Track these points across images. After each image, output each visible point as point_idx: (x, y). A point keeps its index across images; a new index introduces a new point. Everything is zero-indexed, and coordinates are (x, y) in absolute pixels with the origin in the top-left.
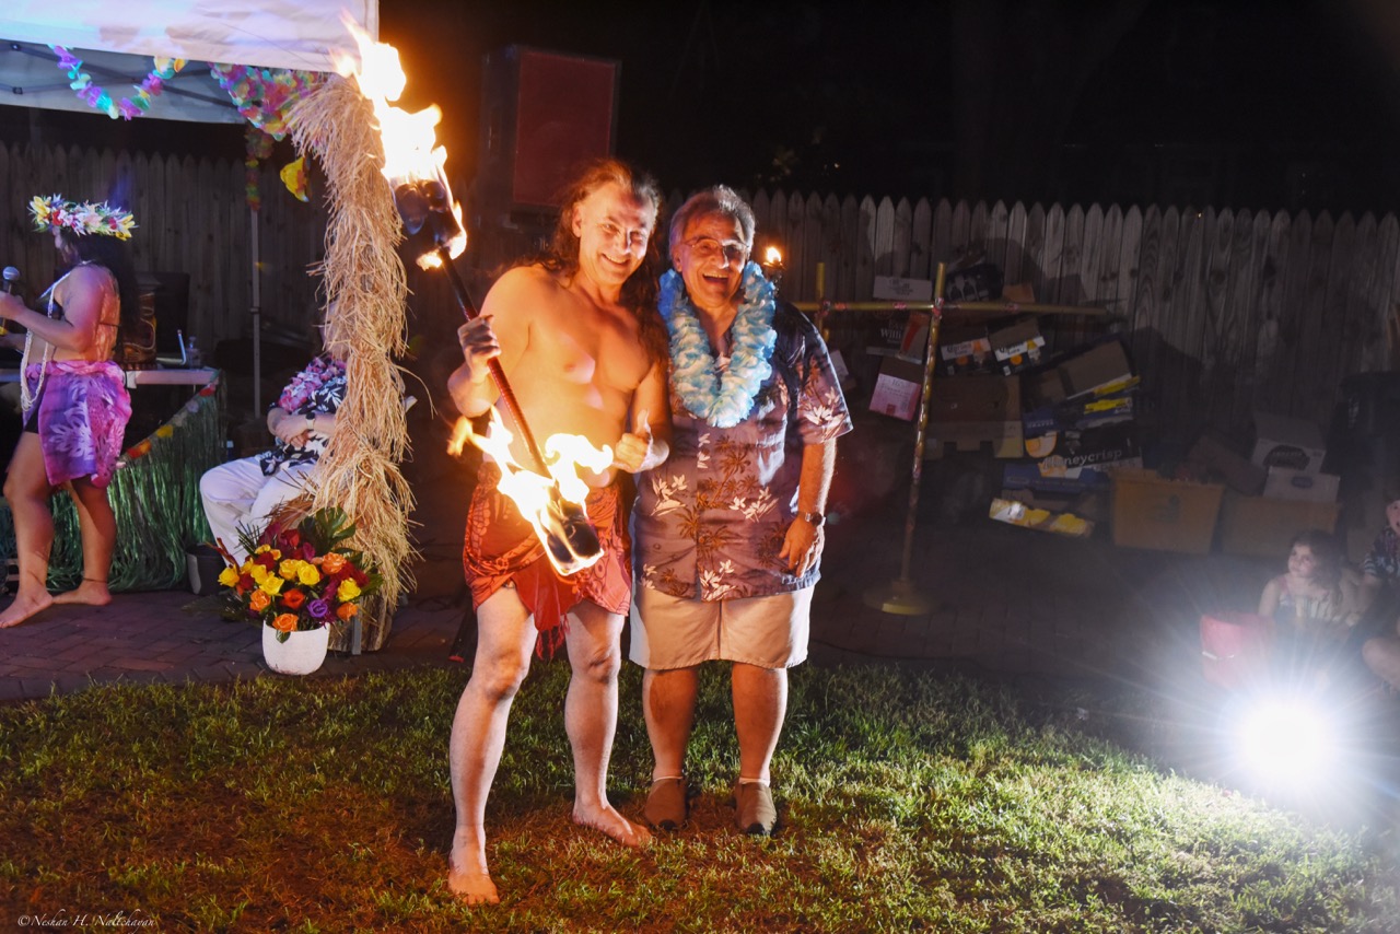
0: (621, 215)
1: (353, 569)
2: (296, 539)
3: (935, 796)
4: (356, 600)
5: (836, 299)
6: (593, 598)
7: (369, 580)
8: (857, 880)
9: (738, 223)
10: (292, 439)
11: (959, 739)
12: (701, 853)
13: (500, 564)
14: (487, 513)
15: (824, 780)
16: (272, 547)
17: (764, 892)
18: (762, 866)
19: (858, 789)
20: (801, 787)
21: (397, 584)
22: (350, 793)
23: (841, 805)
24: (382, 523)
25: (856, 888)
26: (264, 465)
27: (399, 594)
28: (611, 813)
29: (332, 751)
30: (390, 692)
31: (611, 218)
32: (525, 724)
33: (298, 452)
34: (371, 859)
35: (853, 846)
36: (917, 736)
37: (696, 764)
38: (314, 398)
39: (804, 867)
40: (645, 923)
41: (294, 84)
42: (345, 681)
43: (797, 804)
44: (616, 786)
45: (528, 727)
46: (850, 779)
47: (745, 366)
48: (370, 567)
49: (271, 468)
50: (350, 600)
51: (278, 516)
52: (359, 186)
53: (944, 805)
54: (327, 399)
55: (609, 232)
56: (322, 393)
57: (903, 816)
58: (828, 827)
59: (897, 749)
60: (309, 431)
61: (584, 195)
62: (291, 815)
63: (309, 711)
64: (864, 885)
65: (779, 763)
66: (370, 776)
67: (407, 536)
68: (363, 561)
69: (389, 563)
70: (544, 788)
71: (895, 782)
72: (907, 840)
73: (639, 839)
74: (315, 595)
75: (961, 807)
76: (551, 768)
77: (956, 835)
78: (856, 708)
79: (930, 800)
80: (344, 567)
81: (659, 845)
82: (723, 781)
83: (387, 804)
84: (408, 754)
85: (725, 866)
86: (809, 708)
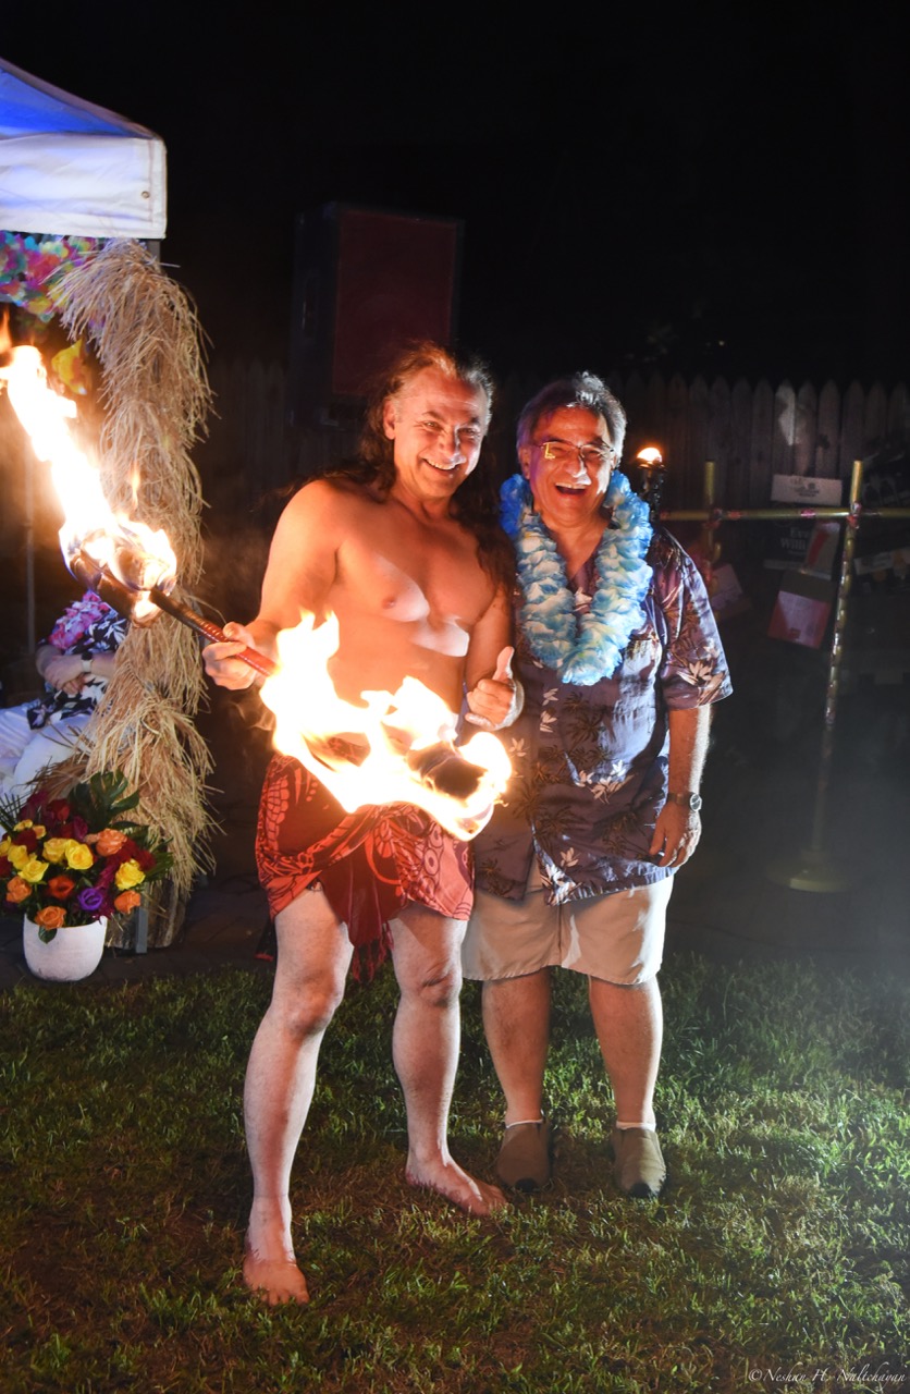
0: (446, 409)
1: (136, 848)
2: (65, 812)
3: (868, 1141)
4: (137, 888)
5: (728, 507)
6: (423, 900)
7: (155, 861)
8: (773, 1266)
9: (602, 420)
10: (65, 685)
11: (893, 1059)
12: (570, 1227)
13: (303, 860)
14: (285, 794)
15: (724, 1120)
16: (35, 823)
17: (653, 1284)
18: (648, 1244)
19: (768, 1132)
20: (696, 1129)
21: (192, 864)
22: (124, 1144)
23: (748, 1155)
24: (171, 791)
25: (771, 1276)
26: (31, 716)
27: (194, 876)
28: (454, 1171)
29: (104, 1086)
30: (181, 1003)
31: (432, 413)
32: (347, 1045)
33: (72, 700)
34: (144, 1239)
35: (765, 1214)
36: (839, 1056)
37: (563, 1098)
38: (91, 633)
39: (701, 1244)
40: (498, 1330)
41: (64, 253)
42: (125, 988)
43: (691, 1153)
44: (461, 1130)
45: (351, 1048)
46: (758, 1119)
47: (615, 611)
48: (157, 844)
49: (40, 719)
50: (131, 888)
51: (45, 780)
52: (142, 377)
53: (879, 1154)
54: (108, 634)
55: (430, 430)
56: (102, 627)
57: (827, 1169)
58: (733, 1186)
59: (815, 1073)
60: (86, 673)
61: (396, 387)
62: (45, 1177)
63: (78, 1030)
64: (782, 1271)
65: (667, 1095)
66: (150, 1121)
67: (204, 806)
68: (149, 837)
69: (181, 840)
70: (370, 1133)
71: (816, 1120)
72: (834, 1203)
73: (491, 1206)
74: (87, 882)
75: (902, 1157)
76: (378, 1105)
77: (897, 1196)
78: (762, 1018)
79: (862, 1147)
80: (125, 846)
81: (516, 1215)
82: (597, 1122)
83: (169, 1159)
84: (199, 1088)
85: (600, 1245)
86: (702, 1018)
